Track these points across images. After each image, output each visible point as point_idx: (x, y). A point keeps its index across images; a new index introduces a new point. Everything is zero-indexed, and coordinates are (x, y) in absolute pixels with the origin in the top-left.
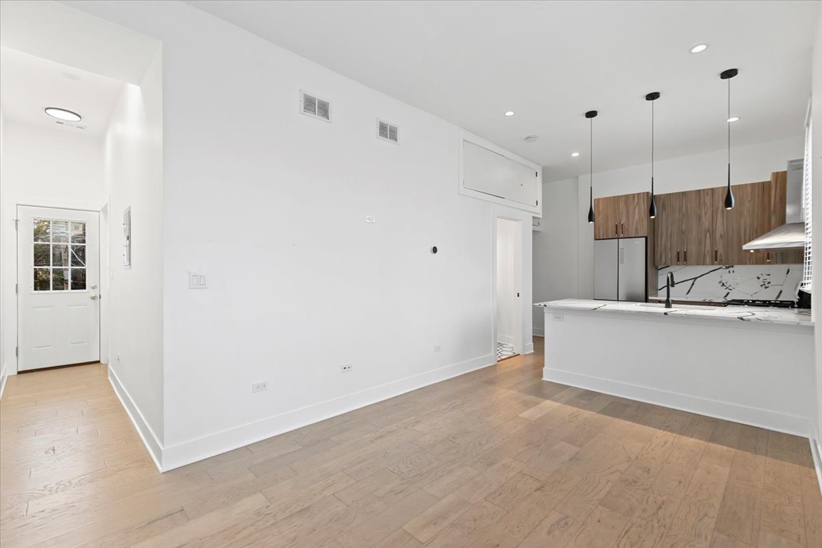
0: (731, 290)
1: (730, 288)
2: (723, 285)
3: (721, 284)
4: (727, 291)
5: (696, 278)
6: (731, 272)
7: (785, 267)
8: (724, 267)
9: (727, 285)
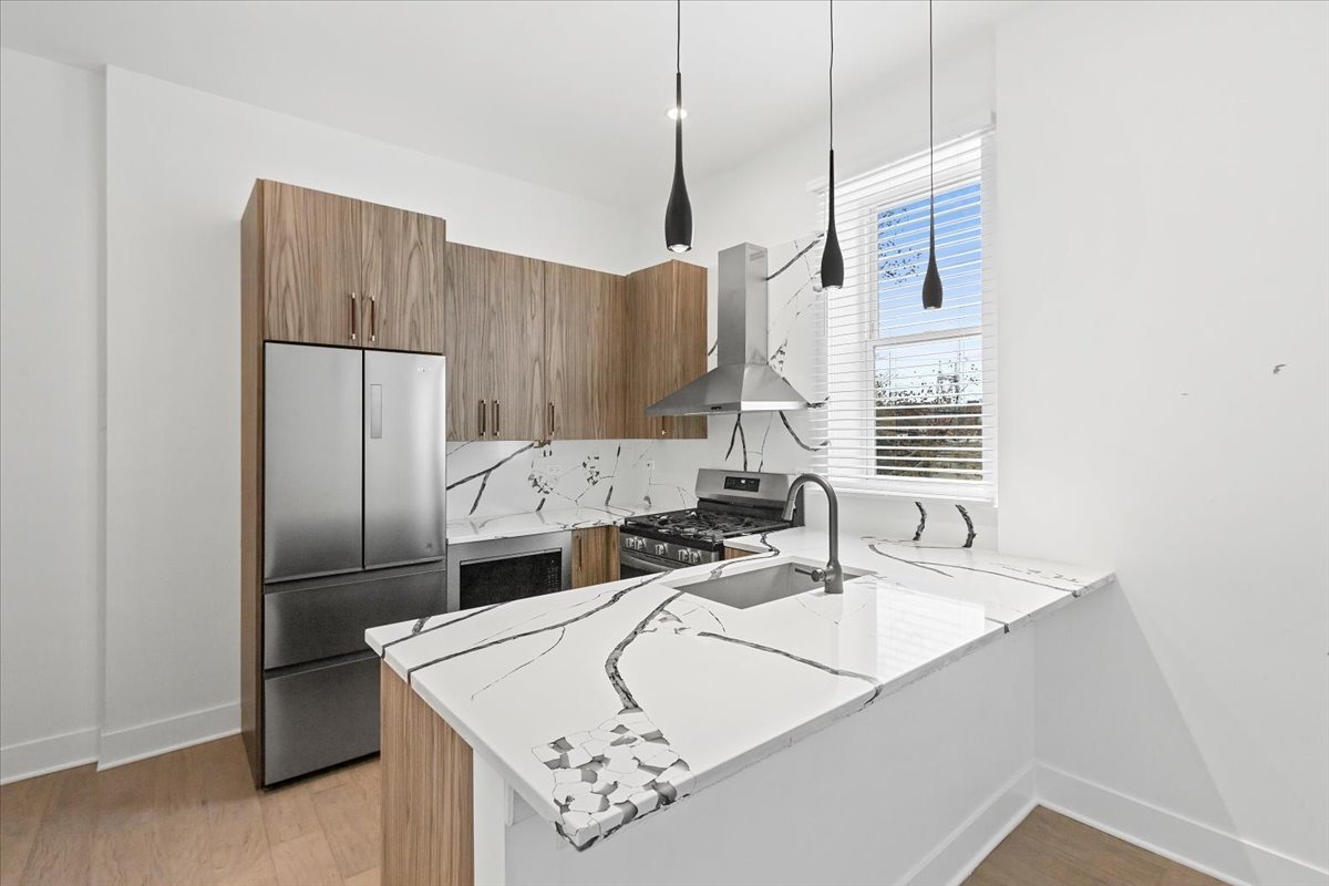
0: (547, 492)
1: (546, 489)
2: (536, 484)
3: (532, 482)
4: (542, 494)
5: (490, 470)
6: (548, 454)
7: (616, 443)
8: (536, 444)
9: (540, 483)
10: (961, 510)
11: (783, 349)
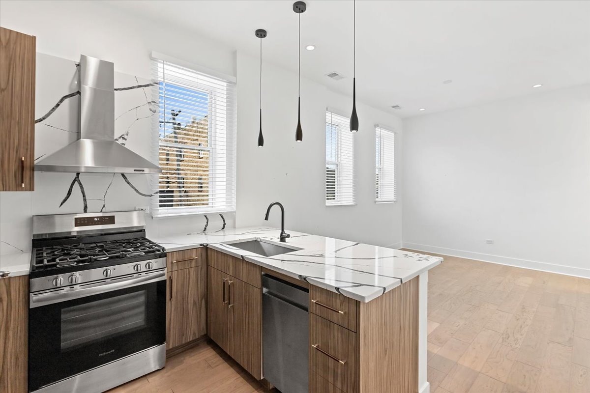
10: (221, 215)
11: (126, 137)
